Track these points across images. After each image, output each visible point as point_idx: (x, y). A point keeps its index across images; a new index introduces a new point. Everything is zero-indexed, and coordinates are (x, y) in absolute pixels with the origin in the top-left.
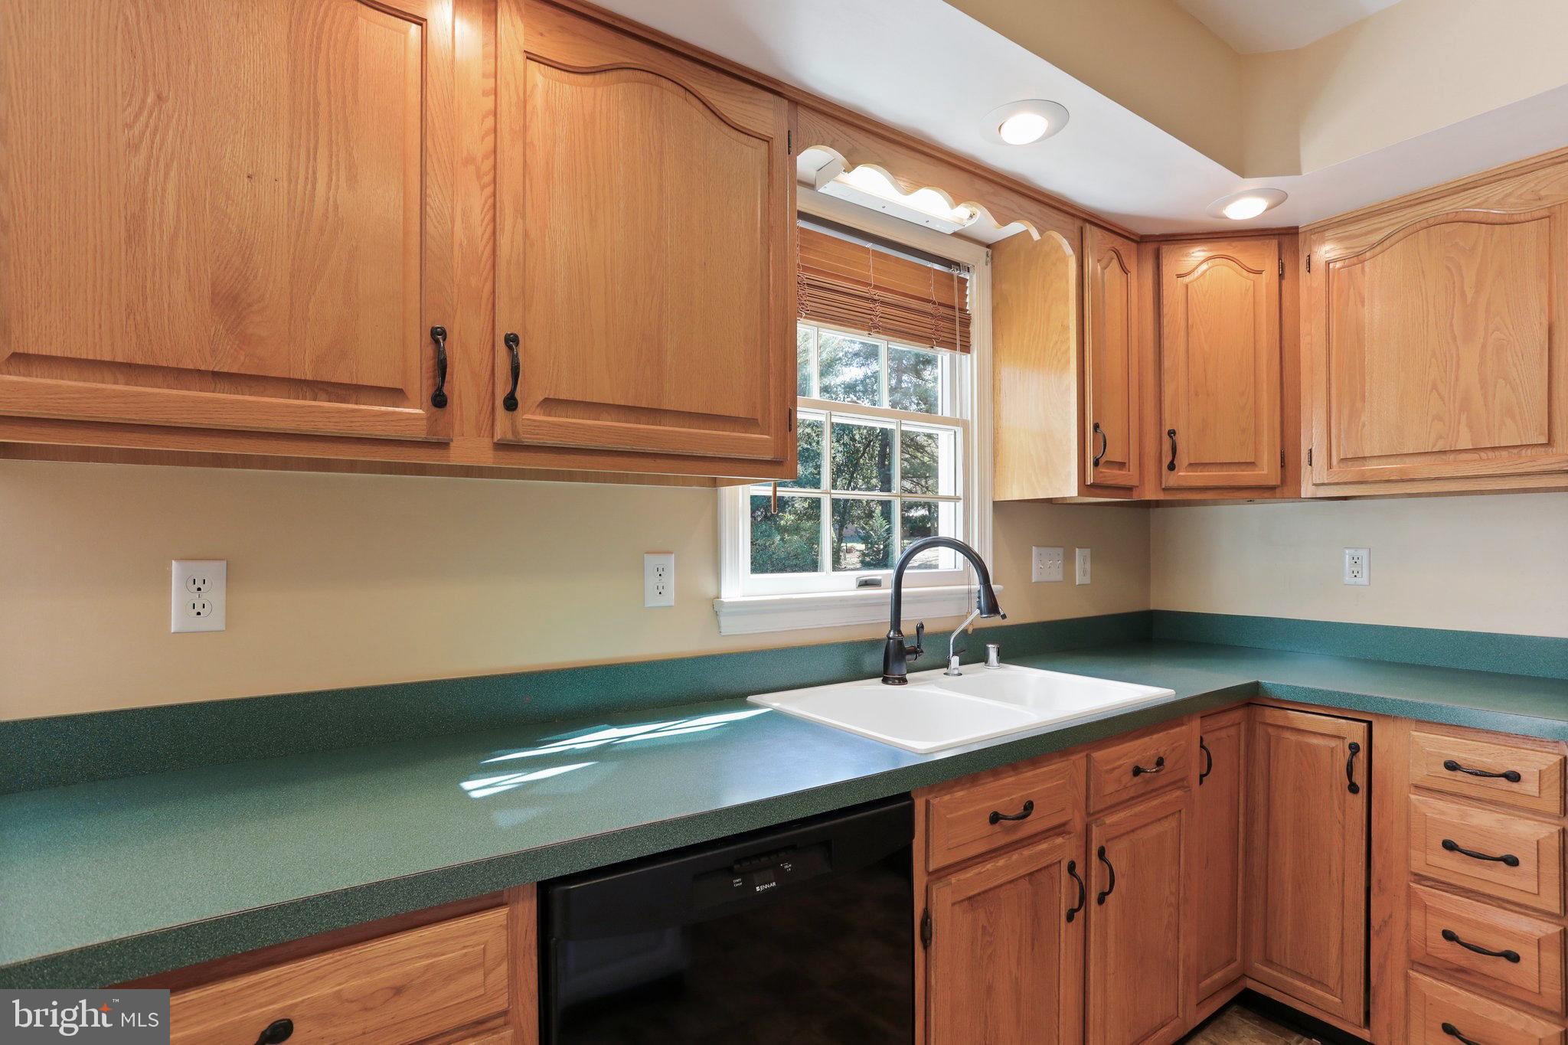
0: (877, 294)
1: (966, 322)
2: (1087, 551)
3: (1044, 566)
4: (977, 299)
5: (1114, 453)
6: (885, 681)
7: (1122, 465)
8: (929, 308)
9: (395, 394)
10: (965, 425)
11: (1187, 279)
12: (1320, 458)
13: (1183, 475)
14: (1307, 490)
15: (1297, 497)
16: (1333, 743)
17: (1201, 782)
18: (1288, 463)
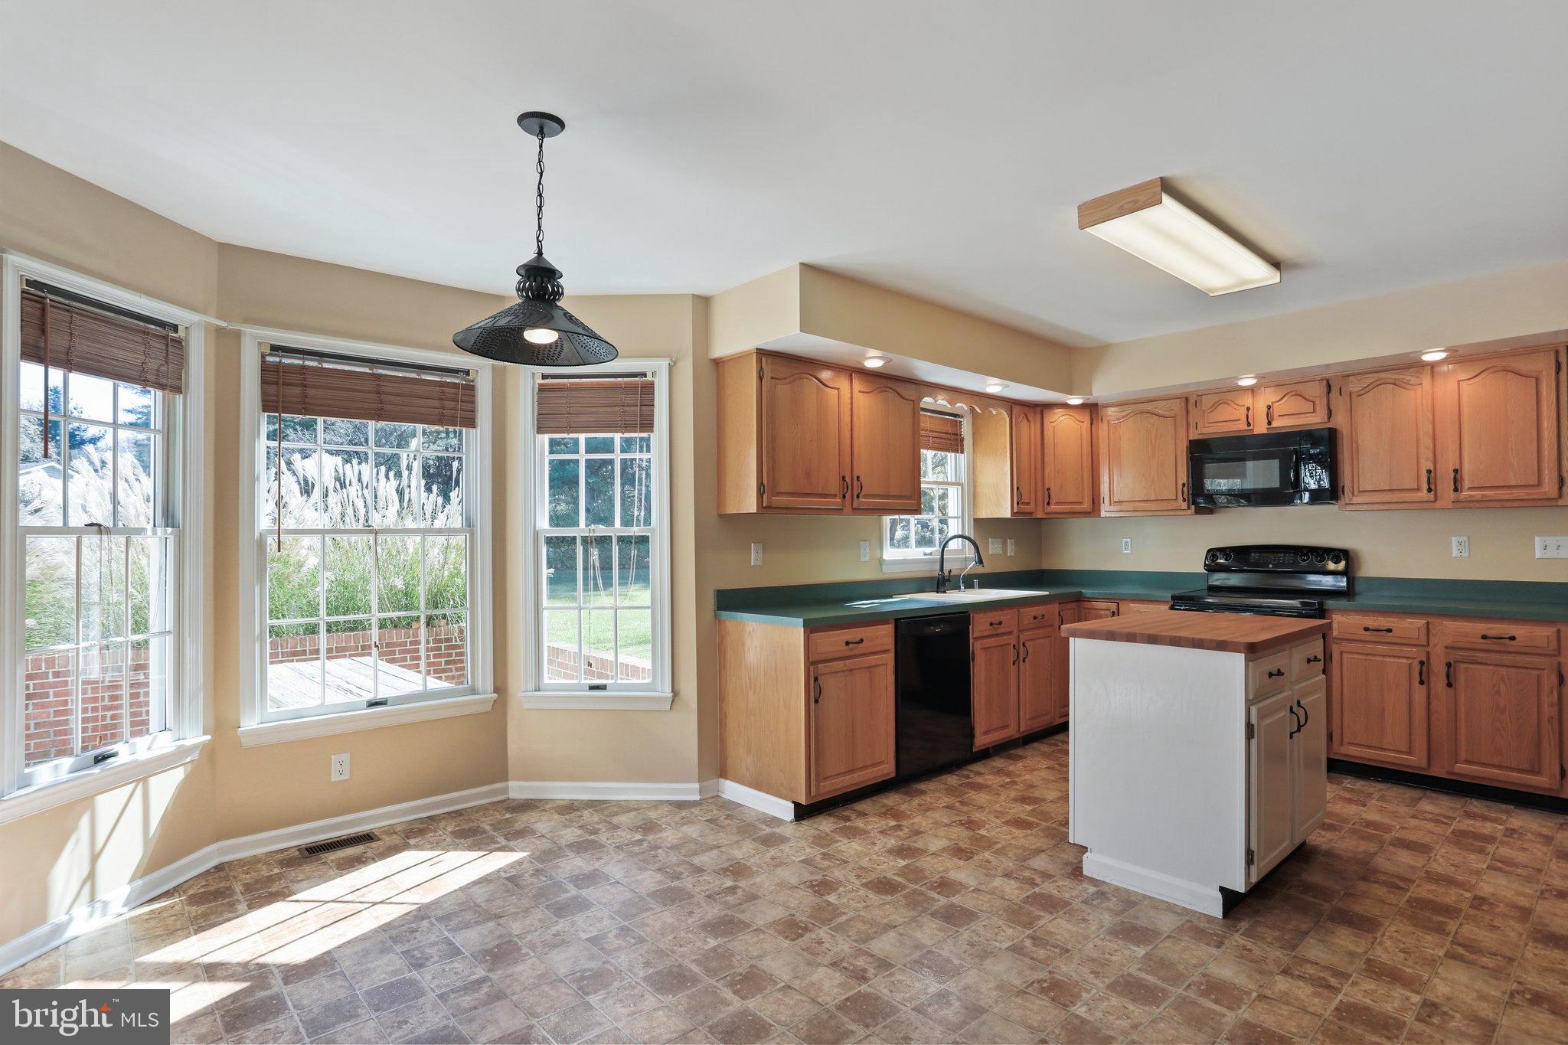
0: (930, 434)
1: (962, 440)
2: (1013, 541)
3: (993, 548)
4: (966, 430)
5: (1025, 499)
6: (938, 592)
7: (1028, 503)
8: (948, 436)
9: (835, 496)
10: (962, 485)
11: (1054, 421)
12: (1107, 500)
13: (1053, 507)
14: (1103, 514)
15: (1099, 516)
16: (1107, 613)
17: (1059, 628)
18: (1096, 502)
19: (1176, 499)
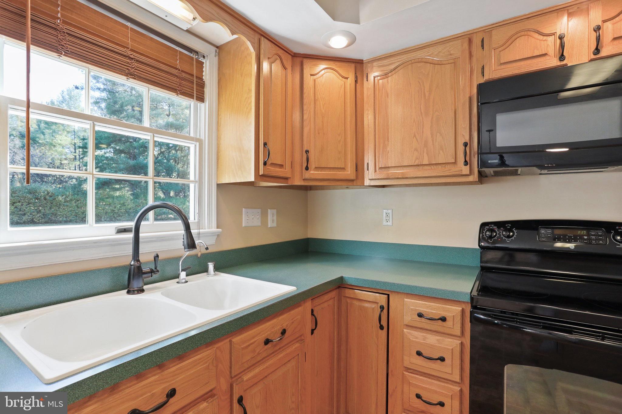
0: (133, 55)
1: (202, 85)
2: (275, 211)
3: (250, 218)
5: (276, 158)
6: (128, 292)
7: (281, 166)
10: (199, 141)
11: (315, 77)
12: (372, 167)
13: (313, 173)
14: (367, 182)
15: (362, 185)
16: (373, 306)
17: (312, 333)
18: (359, 168)
19: (455, 163)
